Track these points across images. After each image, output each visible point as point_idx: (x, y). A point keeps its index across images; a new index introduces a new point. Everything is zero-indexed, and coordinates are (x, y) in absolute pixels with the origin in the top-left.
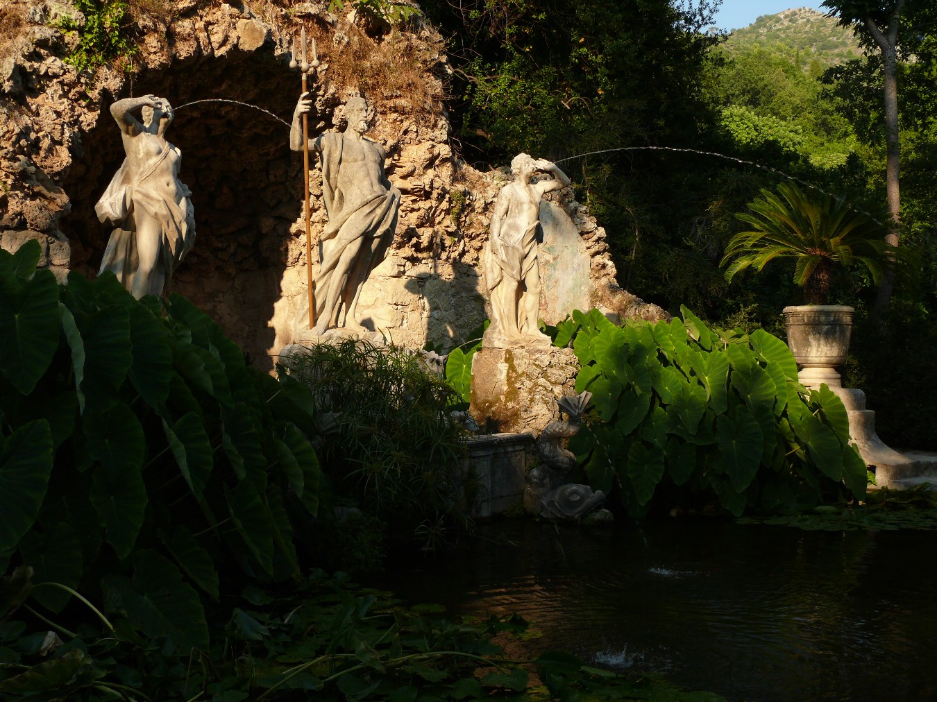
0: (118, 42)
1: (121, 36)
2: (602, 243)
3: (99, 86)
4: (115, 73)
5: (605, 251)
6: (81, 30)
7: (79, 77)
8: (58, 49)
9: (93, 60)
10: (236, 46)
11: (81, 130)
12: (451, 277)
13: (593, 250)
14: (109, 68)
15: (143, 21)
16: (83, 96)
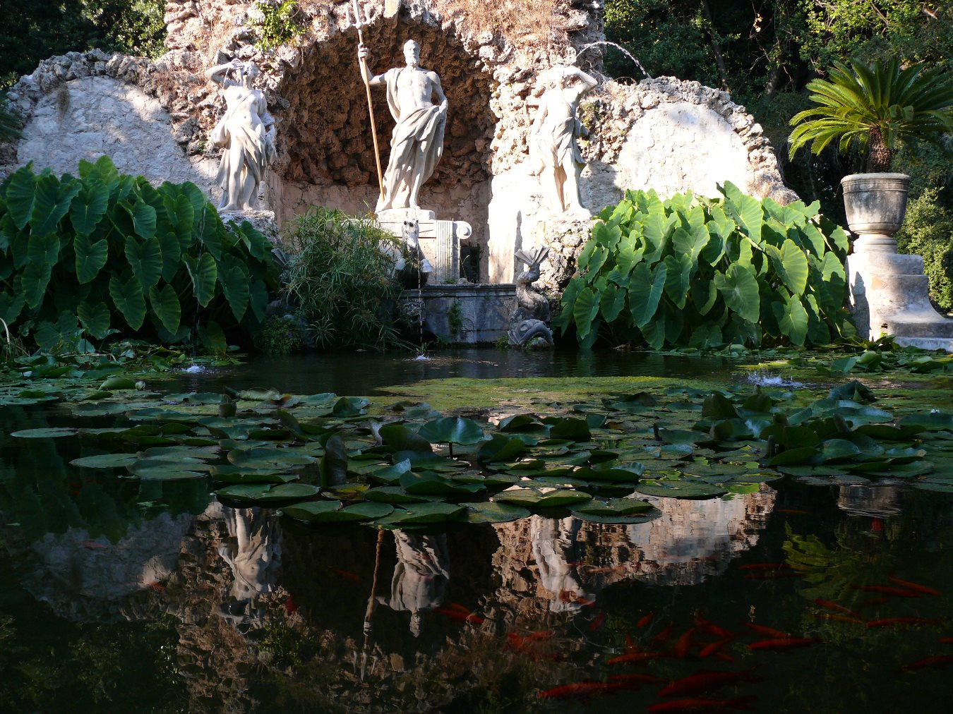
0: (290, 28)
1: (291, 24)
2: (759, 138)
3: (278, 59)
4: (290, 48)
5: (764, 144)
6: (262, 24)
7: (263, 55)
8: (249, 38)
9: (274, 43)
10: (382, 16)
11: (269, 89)
12: (589, 174)
13: (748, 145)
14: (285, 46)
15: (310, 11)
16: (268, 67)
